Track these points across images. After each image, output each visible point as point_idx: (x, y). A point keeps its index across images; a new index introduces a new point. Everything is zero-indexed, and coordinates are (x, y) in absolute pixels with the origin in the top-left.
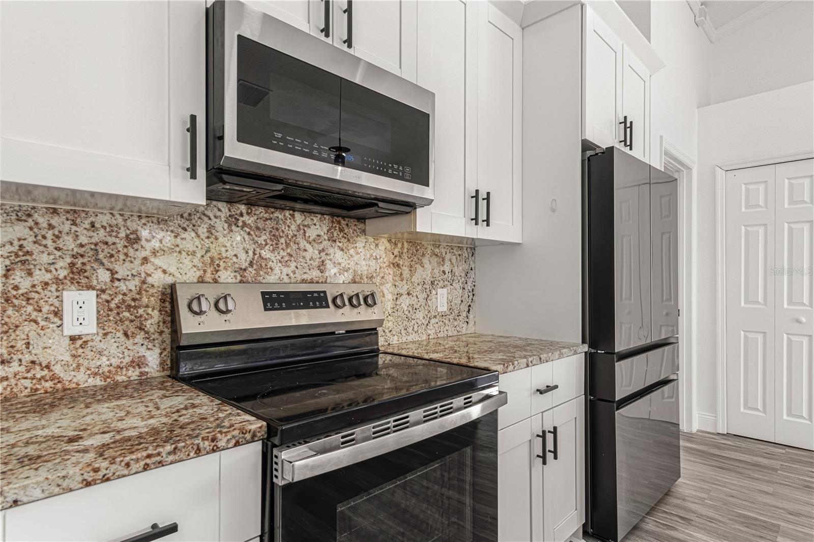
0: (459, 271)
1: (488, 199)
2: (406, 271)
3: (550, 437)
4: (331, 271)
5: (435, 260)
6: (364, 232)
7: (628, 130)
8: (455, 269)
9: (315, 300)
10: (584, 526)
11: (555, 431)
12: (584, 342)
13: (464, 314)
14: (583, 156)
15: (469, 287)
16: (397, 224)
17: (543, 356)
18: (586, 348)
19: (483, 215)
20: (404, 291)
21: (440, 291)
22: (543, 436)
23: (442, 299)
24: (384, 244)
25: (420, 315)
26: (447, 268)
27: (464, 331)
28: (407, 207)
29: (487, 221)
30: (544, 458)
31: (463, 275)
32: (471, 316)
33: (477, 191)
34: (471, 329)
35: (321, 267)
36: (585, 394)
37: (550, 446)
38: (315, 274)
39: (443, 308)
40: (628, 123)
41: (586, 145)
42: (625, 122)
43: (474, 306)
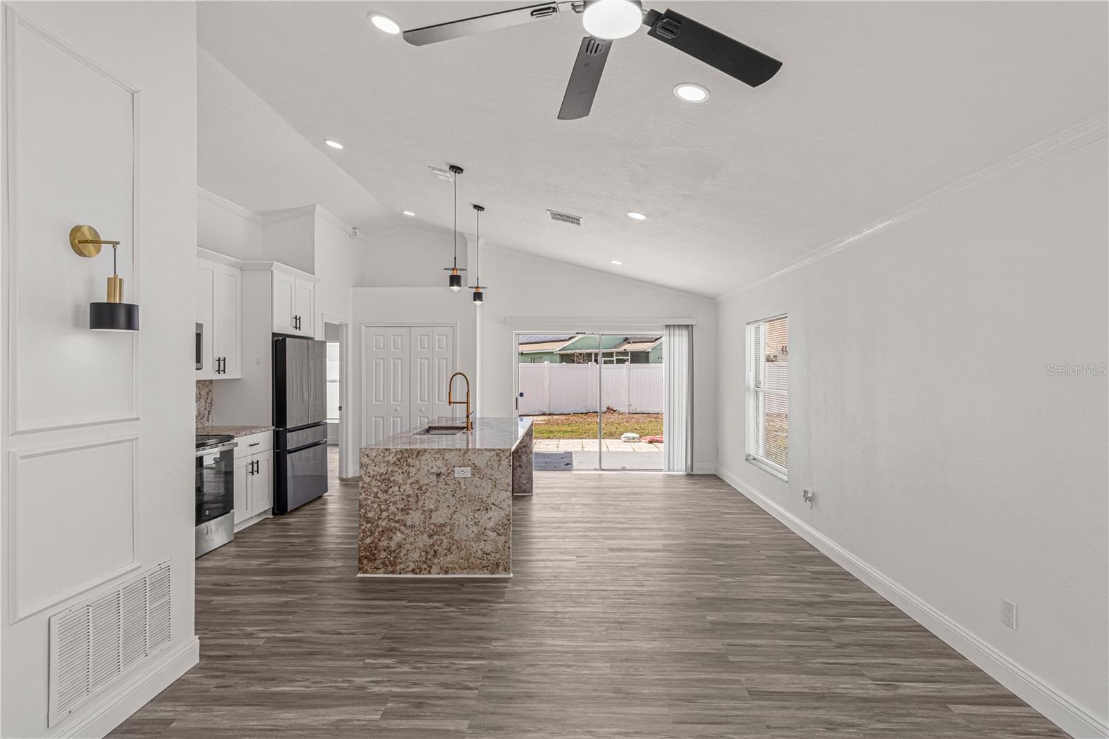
1: (224, 360)
3: (255, 465)
7: (298, 321)
8: (202, 392)
10: (273, 508)
11: (258, 463)
12: (273, 425)
13: (206, 416)
14: (273, 339)
15: (209, 401)
17: (253, 431)
18: (274, 428)
19: (222, 368)
22: (252, 464)
27: (206, 425)
29: (224, 371)
30: (253, 473)
31: (206, 394)
32: (210, 417)
33: (219, 358)
34: (210, 424)
36: (274, 449)
37: (255, 469)
40: (298, 318)
41: (274, 335)
42: (296, 318)
43: (212, 411)
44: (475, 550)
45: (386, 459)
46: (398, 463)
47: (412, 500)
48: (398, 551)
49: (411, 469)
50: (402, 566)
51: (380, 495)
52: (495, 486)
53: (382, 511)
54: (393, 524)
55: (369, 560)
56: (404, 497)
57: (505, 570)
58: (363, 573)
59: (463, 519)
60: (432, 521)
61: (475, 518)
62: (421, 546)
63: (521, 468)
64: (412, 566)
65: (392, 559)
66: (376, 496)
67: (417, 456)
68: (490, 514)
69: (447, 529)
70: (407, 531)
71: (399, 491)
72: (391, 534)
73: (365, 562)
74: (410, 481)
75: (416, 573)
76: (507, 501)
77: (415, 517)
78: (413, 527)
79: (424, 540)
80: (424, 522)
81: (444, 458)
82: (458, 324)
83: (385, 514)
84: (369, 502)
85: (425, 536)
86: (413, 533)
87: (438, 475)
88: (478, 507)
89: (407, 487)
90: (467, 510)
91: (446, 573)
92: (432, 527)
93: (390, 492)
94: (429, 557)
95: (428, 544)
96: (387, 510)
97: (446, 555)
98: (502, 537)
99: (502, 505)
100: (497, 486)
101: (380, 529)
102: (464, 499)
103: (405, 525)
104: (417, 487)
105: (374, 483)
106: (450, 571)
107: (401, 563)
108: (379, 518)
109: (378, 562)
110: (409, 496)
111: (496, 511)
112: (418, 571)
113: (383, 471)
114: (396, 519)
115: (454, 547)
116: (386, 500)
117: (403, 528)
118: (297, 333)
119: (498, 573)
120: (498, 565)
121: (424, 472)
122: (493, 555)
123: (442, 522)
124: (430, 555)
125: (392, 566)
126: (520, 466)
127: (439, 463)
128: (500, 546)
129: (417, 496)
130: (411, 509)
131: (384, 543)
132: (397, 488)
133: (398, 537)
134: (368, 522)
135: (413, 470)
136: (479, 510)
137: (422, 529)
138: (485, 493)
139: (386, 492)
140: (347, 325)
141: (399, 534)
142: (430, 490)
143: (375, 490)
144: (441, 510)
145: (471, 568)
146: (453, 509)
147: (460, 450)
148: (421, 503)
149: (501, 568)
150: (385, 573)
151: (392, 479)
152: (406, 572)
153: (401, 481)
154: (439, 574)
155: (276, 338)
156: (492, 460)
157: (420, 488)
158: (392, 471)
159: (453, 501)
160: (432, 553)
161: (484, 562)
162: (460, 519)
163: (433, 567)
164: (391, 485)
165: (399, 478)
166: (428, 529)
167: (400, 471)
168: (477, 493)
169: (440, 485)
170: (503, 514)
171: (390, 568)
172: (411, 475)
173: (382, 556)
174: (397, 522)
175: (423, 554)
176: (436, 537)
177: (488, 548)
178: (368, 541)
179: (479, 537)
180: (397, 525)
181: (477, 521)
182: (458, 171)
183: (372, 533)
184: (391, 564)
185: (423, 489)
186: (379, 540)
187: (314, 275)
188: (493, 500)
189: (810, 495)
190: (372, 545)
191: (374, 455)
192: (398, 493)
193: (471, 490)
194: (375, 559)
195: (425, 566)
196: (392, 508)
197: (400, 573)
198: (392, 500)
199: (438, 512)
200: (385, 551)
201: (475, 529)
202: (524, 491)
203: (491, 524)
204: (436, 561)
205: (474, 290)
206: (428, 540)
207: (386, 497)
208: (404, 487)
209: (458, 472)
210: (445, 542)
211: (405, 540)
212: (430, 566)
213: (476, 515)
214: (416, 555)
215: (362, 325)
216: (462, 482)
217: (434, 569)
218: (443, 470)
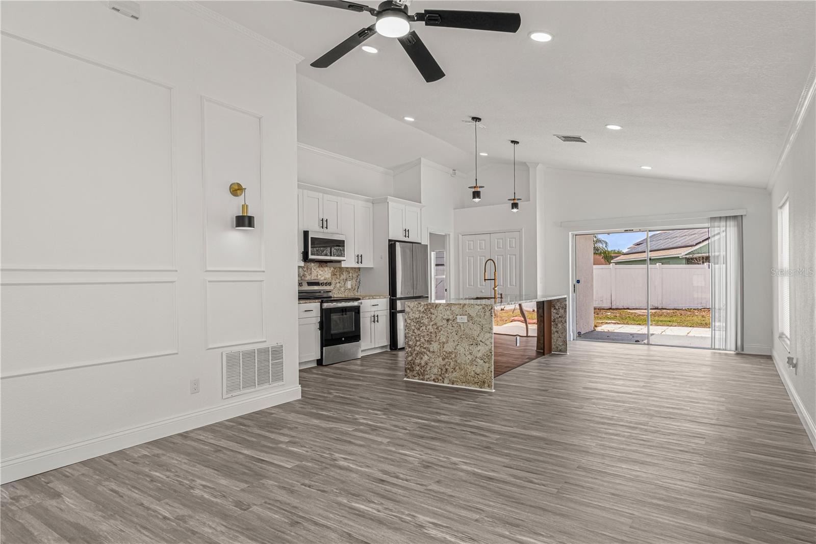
0: (354, 276)
1: (361, 256)
2: (338, 277)
3: (376, 318)
4: (319, 277)
5: (347, 273)
6: (327, 266)
7: (407, 232)
8: (353, 275)
9: (317, 284)
10: (389, 345)
11: (378, 316)
12: (389, 295)
13: (357, 289)
14: (389, 243)
15: (358, 280)
16: (337, 265)
17: (374, 297)
18: (389, 297)
19: (360, 261)
20: (338, 281)
21: (348, 282)
22: (374, 316)
23: (349, 284)
24: (332, 269)
25: (342, 289)
26: (351, 275)
27: (356, 294)
28: (340, 262)
29: (361, 263)
30: (374, 321)
31: (356, 277)
32: (359, 290)
33: (358, 255)
34: (359, 294)
35: (317, 276)
36: (390, 309)
37: (376, 320)
38: (316, 278)
39: (349, 287)
40: (407, 230)
41: (390, 241)
42: (405, 230)
43: (360, 287)
44: (470, 371)
45: (419, 309)
46: (425, 312)
47: (433, 335)
48: (425, 366)
49: (432, 316)
50: (428, 376)
51: (416, 331)
52: (482, 329)
53: (417, 341)
54: (423, 350)
55: (410, 370)
56: (428, 333)
57: (489, 386)
58: (407, 378)
59: (462, 350)
60: (444, 349)
61: (470, 350)
62: (438, 365)
63: (558, 333)
64: (433, 377)
65: (422, 371)
66: (414, 332)
67: (435, 308)
68: (479, 348)
69: (453, 356)
70: (430, 355)
71: (426, 329)
72: (422, 356)
73: (408, 371)
74: (432, 323)
75: (436, 382)
76: (490, 339)
77: (435, 346)
78: (433, 352)
79: (439, 361)
80: (440, 350)
81: (451, 310)
82: (523, 229)
83: (418, 343)
84: (410, 335)
85: (440, 359)
86: (434, 356)
87: (448, 320)
88: (472, 343)
89: (430, 327)
90: (465, 344)
91: (453, 384)
92: (444, 353)
93: (421, 330)
94: (443, 372)
95: (442, 364)
96: (420, 340)
97: (452, 372)
98: (487, 364)
99: (486, 342)
100: (483, 329)
101: (416, 352)
102: (463, 336)
103: (429, 351)
104: (436, 327)
105: (412, 324)
106: (455, 383)
107: (427, 374)
108: (415, 346)
109: (415, 372)
110: (431, 333)
111: (483, 346)
112: (437, 380)
113: (417, 316)
114: (425, 347)
115: (457, 368)
116: (419, 335)
117: (428, 353)
118: (406, 239)
119: (484, 388)
120: (484, 383)
121: (439, 318)
122: (481, 375)
123: (450, 351)
124: (444, 371)
125: (422, 375)
126: (557, 332)
127: (448, 312)
128: (486, 370)
129: (436, 333)
130: (432, 341)
131: (418, 361)
132: (425, 327)
133: (426, 358)
134: (409, 347)
135: (433, 316)
136: (472, 344)
137: (439, 354)
138: (476, 333)
139: (419, 329)
140: (449, 235)
141: (426, 356)
142: (443, 329)
143: (413, 328)
144: (450, 343)
145: (467, 382)
146: (456, 343)
147: (460, 304)
148: (438, 338)
149: (486, 385)
150: (419, 380)
151: (422, 322)
152: (430, 380)
153: (427, 323)
154: (448, 384)
155: (391, 243)
156: (480, 312)
157: (437, 328)
158: (422, 317)
159: (456, 338)
160: (444, 370)
161: (476, 380)
162: (461, 350)
163: (445, 379)
164: (421, 325)
165: (426, 321)
166: (442, 355)
167: (427, 317)
168: (471, 333)
169: (449, 327)
170: (487, 348)
171: (421, 377)
172: (433, 319)
173: (417, 369)
174: (425, 348)
175: (440, 370)
176: (447, 360)
177: (478, 370)
178: (410, 358)
179: (472, 362)
180: (425, 350)
181: (471, 351)
182: (478, 120)
183: (412, 354)
184: (421, 374)
185: (439, 329)
186: (415, 359)
187: (420, 203)
188: (481, 339)
189: (795, 362)
190: (412, 362)
191: (412, 306)
192: (426, 331)
193: (467, 331)
194: (413, 370)
195: (440, 378)
196: (422, 340)
197: (427, 381)
198: (422, 334)
199: (447, 344)
200: (418, 366)
201: (470, 357)
202: (560, 351)
203: (479, 355)
204: (447, 375)
205: (512, 202)
206: (442, 361)
207: (419, 332)
208: (428, 327)
209: (460, 319)
210: (452, 364)
211: (429, 360)
212: (443, 378)
213: (470, 348)
214: (435, 370)
215: (460, 235)
216: (462, 325)
217: (446, 381)
218: (451, 317)
